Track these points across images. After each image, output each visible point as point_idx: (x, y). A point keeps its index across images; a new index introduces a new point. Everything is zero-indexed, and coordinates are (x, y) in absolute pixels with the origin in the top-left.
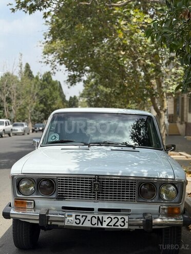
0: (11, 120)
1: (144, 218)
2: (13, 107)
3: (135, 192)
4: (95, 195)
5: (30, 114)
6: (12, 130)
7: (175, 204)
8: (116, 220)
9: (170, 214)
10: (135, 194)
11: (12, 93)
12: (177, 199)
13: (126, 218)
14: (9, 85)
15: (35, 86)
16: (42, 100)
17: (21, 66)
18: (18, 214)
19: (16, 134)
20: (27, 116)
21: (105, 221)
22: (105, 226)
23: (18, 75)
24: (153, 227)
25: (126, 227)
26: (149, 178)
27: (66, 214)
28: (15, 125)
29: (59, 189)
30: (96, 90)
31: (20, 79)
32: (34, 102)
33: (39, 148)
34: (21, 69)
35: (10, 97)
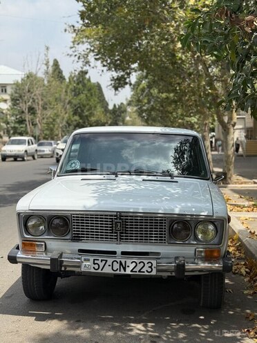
0: (35, 138)
1: (176, 263)
2: (37, 120)
3: (165, 231)
4: (117, 236)
5: (60, 129)
6: (36, 150)
7: (214, 246)
8: (142, 264)
9: (209, 257)
10: (165, 234)
11: (36, 101)
12: (216, 240)
13: (154, 262)
14: (32, 90)
15: (66, 92)
16: (76, 110)
17: (47, 64)
18: (25, 258)
19: (42, 157)
20: (57, 132)
21: (128, 266)
22: (128, 271)
23: (43, 76)
24: (186, 274)
25: (154, 273)
26: (182, 215)
27: (83, 258)
28: (40, 145)
29: (74, 228)
30: (148, 95)
31: (46, 82)
32: (66, 113)
33: (56, 178)
34: (48, 68)
35: (34, 106)
